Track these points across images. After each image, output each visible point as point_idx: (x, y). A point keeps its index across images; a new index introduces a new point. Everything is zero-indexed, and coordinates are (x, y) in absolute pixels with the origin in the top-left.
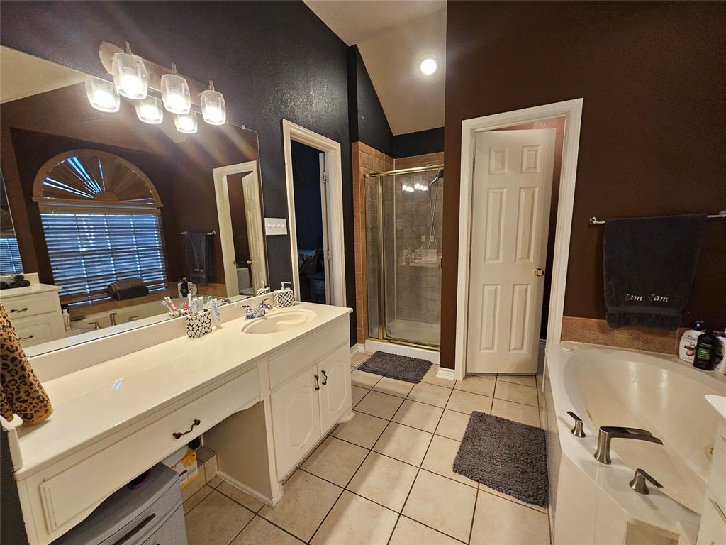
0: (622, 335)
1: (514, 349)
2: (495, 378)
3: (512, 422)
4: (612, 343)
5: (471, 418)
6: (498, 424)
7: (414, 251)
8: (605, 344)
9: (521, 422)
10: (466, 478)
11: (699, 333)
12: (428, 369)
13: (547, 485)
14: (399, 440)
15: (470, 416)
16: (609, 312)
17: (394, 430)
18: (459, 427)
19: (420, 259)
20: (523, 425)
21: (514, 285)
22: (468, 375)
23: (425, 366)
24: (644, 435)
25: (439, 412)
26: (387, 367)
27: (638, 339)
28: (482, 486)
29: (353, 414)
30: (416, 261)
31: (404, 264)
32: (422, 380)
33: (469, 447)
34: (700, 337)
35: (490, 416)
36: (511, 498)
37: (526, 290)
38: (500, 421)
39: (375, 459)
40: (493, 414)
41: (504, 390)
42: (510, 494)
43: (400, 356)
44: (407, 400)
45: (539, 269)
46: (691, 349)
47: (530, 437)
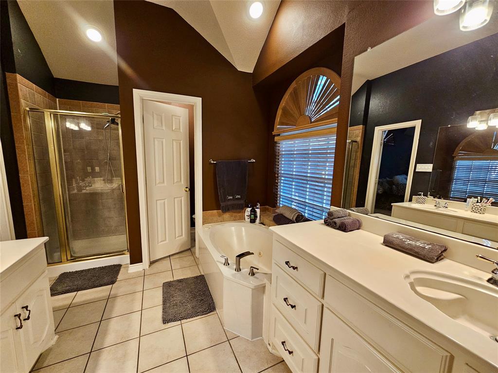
0: (227, 215)
1: (178, 237)
2: (169, 258)
3: (187, 279)
4: (223, 221)
5: (163, 288)
6: (180, 284)
7: (83, 180)
8: (221, 222)
9: (191, 276)
10: (173, 323)
11: (250, 209)
12: (119, 270)
13: (213, 300)
14: (114, 329)
15: (162, 288)
16: (222, 206)
17: (107, 326)
18: (157, 296)
19: (91, 186)
20: (193, 277)
21: (174, 198)
22: (152, 263)
23: (116, 269)
24: (248, 253)
25: (140, 295)
26: (79, 283)
27: (232, 216)
28: (183, 321)
29: (57, 336)
30: (87, 188)
31: (76, 191)
32: (118, 280)
33: (168, 305)
34: (251, 210)
35: (174, 281)
36: (199, 317)
37: (181, 200)
38: (180, 281)
39: (98, 356)
40: (175, 279)
41: (176, 263)
42: (198, 316)
43: (89, 270)
44: (109, 299)
45: (187, 188)
46: (249, 216)
47: (199, 282)
